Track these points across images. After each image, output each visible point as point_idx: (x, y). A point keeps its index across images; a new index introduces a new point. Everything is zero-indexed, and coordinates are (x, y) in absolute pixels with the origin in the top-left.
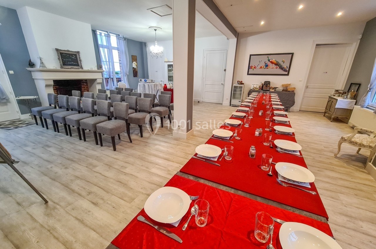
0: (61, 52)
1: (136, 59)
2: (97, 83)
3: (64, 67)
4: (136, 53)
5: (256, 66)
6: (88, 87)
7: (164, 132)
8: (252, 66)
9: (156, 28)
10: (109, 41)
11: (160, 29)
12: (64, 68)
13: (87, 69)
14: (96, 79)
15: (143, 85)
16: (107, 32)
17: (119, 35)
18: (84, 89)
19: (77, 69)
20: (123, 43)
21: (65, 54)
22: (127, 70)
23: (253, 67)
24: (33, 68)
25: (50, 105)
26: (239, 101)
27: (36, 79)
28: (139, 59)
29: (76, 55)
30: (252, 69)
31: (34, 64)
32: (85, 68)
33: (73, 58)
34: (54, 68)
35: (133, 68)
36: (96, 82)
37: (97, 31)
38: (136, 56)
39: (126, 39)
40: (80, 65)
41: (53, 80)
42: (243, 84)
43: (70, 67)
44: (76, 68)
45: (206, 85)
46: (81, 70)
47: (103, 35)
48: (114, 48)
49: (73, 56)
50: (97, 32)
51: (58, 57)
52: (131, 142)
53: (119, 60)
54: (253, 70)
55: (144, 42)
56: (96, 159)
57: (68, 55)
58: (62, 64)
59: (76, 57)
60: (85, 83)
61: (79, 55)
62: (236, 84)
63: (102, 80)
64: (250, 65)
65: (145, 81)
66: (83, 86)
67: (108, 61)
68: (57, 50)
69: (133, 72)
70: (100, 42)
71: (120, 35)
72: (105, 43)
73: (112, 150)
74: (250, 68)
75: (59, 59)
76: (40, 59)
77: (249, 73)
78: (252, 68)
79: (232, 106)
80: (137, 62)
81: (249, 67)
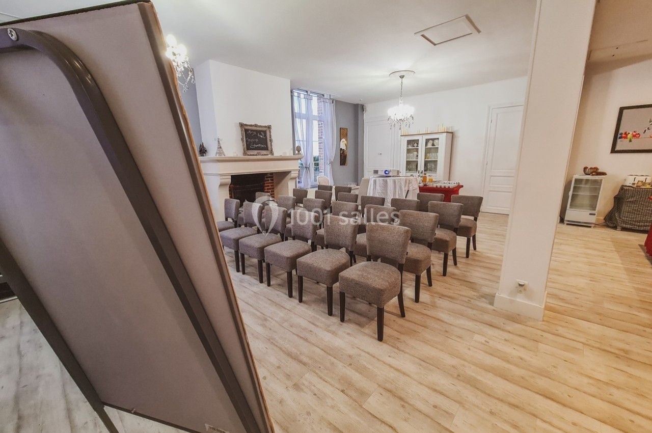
0: (247, 128)
1: (347, 135)
2: (290, 178)
3: (248, 153)
4: (347, 124)
5: (641, 132)
6: (273, 186)
7: (460, 291)
8: (625, 133)
9: (402, 74)
10: (308, 107)
11: (412, 73)
12: (248, 155)
13: (279, 155)
14: (290, 172)
15: (382, 182)
16: (307, 92)
17: (323, 95)
18: (267, 189)
19: (265, 155)
20: (329, 109)
21: (252, 130)
22: (332, 154)
23: (629, 136)
24: (203, 156)
25: (227, 220)
26: (590, 214)
27: (207, 174)
28: (350, 134)
29: (265, 132)
30: (628, 140)
31: (206, 151)
32: (277, 153)
33: (261, 136)
34: (235, 155)
35: (341, 149)
36: (288, 177)
37: (294, 91)
38: (347, 129)
39: (334, 102)
40: (270, 148)
41: (232, 176)
42: (604, 174)
43: (255, 152)
44: (263, 154)
45: (492, 178)
46: (270, 156)
47: (302, 96)
48: (314, 118)
49: (262, 133)
50: (295, 93)
51: (241, 137)
52: (403, 315)
53: (319, 138)
54: (630, 141)
55: (361, 105)
56: (351, 364)
57: (255, 133)
58: (246, 149)
59: (265, 135)
60: (270, 179)
61: (270, 132)
62: (579, 175)
63: (298, 172)
64: (620, 132)
65: (386, 173)
66: (267, 183)
67: (305, 140)
68: (242, 125)
69: (341, 156)
70: (296, 110)
71: (325, 95)
72: (304, 111)
73: (374, 338)
74: (620, 138)
75: (242, 139)
76: (219, 142)
77: (617, 148)
78: (626, 138)
79: (567, 224)
80: (347, 140)
81: (617, 136)
